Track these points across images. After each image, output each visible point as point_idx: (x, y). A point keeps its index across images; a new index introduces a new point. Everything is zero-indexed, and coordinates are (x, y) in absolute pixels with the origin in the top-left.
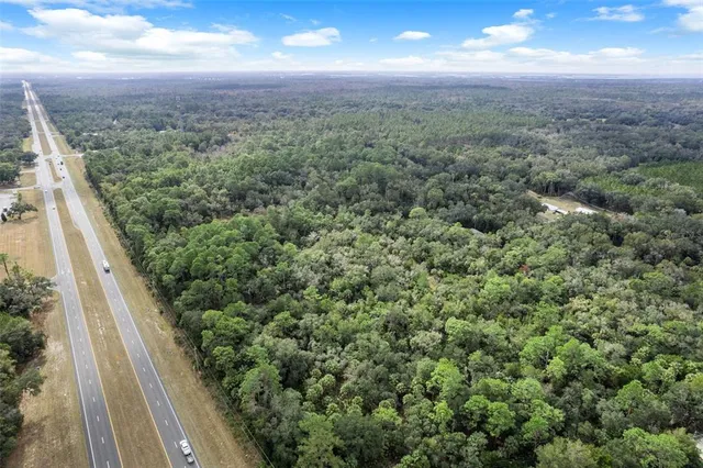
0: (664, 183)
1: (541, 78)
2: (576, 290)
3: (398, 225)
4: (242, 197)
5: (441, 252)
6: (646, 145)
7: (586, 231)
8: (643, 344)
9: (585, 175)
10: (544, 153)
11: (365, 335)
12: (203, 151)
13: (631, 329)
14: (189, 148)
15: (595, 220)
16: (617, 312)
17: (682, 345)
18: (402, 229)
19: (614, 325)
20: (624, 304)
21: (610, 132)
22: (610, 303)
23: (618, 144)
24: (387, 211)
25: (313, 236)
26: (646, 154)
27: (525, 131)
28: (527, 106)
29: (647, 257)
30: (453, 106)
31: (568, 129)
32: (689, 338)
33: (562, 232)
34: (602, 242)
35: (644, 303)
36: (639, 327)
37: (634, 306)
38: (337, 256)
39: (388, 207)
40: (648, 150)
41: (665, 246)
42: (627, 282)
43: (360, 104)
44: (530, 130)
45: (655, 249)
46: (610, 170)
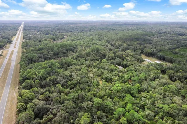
0: (185, 54)
1: (158, 22)
2: (145, 89)
3: (97, 65)
4: (58, 54)
5: (106, 74)
6: (184, 42)
7: (154, 69)
8: (161, 112)
9: (160, 51)
10: (150, 44)
11: (67, 102)
12: (56, 41)
13: (158, 106)
14: (52, 40)
15: (159, 66)
16: (156, 99)
17: (174, 114)
18: (98, 66)
19: (153, 104)
20: (159, 96)
21: (174, 38)
22: (154, 95)
23: (175, 41)
24: (96, 60)
25: (70, 67)
26: (183, 45)
27: (147, 37)
28: (151, 30)
29: (173, 78)
30: (130, 29)
31: (161, 37)
32: (177, 112)
33: (146, 69)
34: (158, 73)
35: (166, 96)
36: (161, 105)
37: (162, 97)
38: (73, 74)
39: (97, 59)
40: (184, 43)
41: (179, 76)
42: (162, 88)
43: (104, 29)
44: (149, 37)
45: (176, 76)
46: (169, 49)
